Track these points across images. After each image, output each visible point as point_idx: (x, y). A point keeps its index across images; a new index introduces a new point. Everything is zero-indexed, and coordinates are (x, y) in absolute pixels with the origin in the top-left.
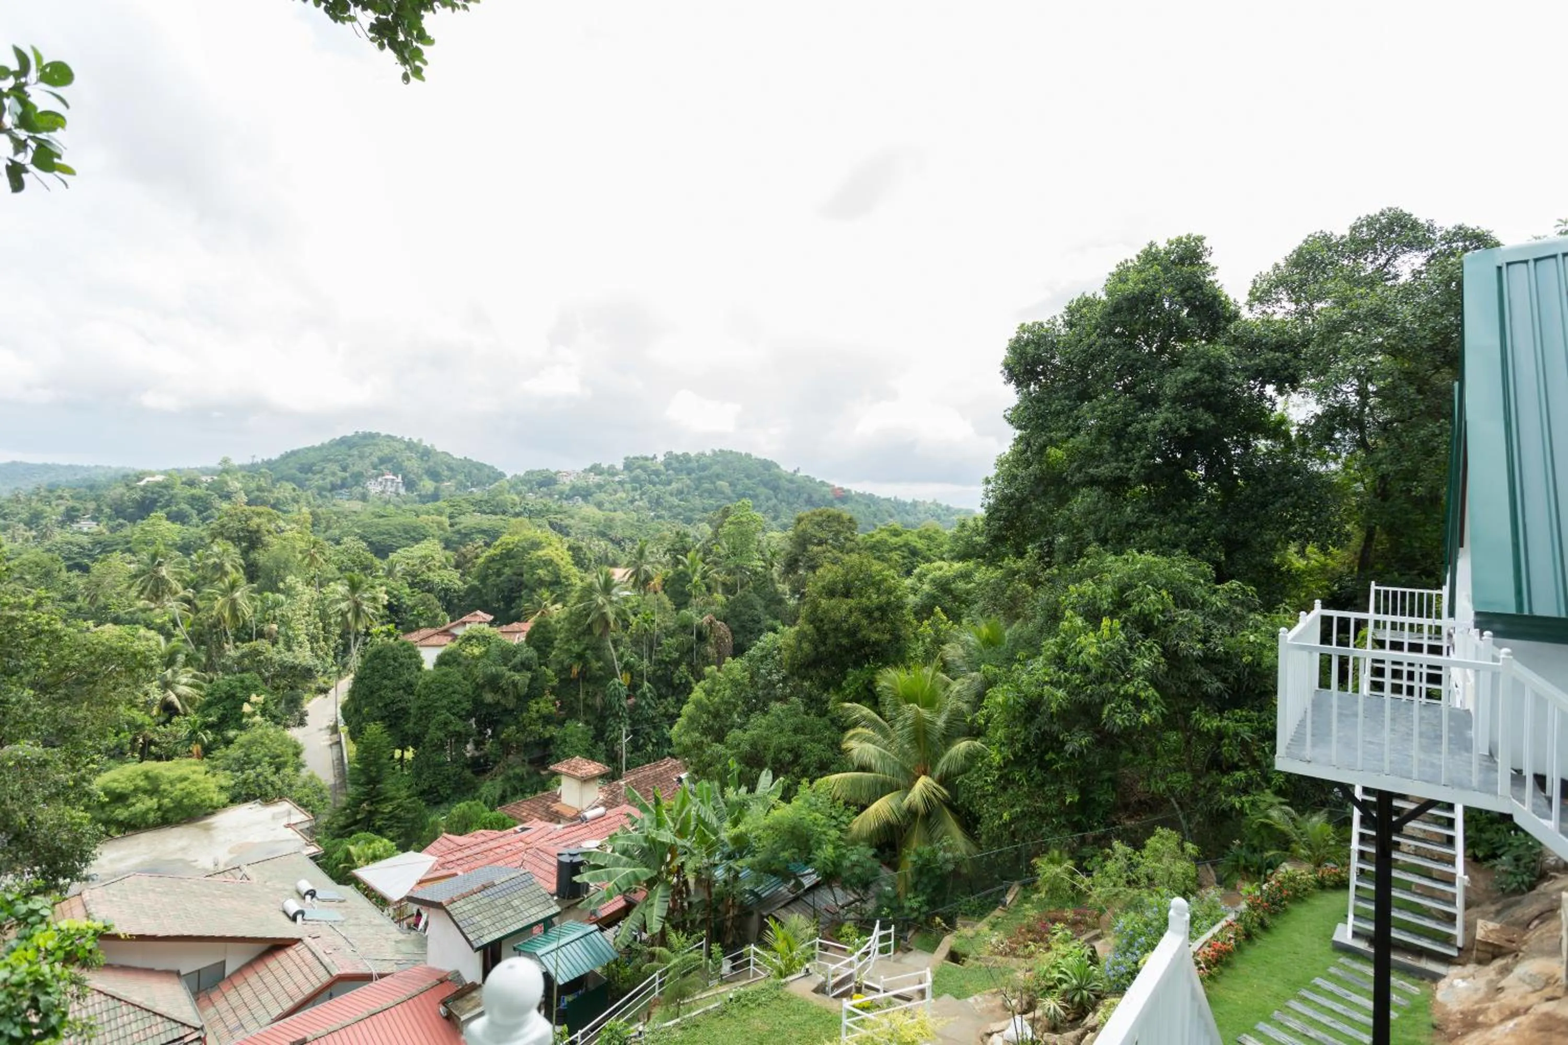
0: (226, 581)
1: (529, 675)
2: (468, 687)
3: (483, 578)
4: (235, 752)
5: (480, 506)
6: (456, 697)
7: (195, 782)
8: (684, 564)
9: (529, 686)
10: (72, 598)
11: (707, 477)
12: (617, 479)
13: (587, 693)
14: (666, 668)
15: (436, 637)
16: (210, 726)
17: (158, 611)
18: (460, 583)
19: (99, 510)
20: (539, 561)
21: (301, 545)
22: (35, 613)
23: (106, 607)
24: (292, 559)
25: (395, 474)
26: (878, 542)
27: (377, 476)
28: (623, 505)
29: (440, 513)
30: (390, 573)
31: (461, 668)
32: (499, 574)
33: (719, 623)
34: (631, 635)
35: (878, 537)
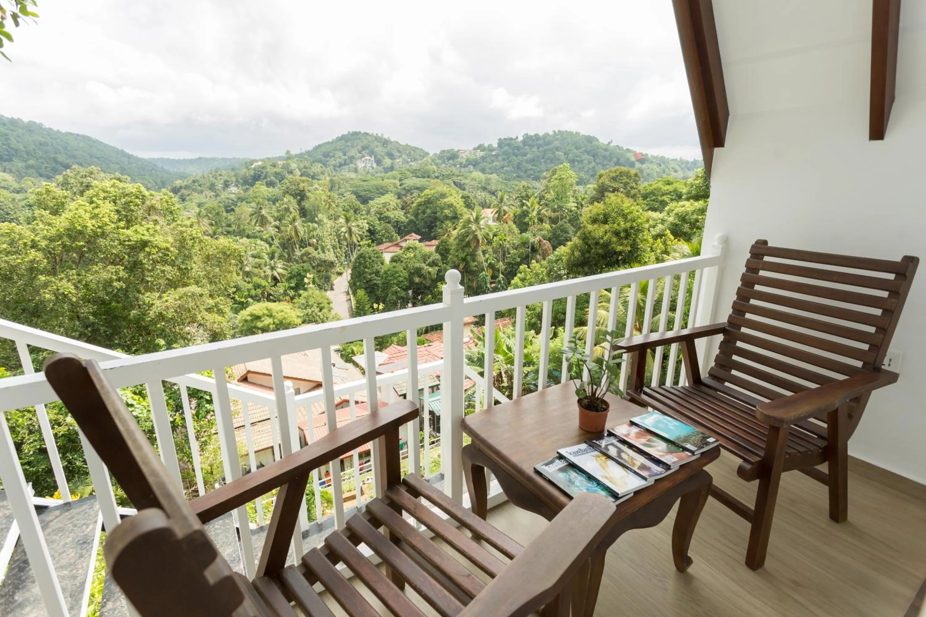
0: (291, 217)
1: (437, 268)
2: (405, 274)
3: (416, 215)
4: (302, 300)
5: (415, 173)
6: (401, 279)
7: (286, 313)
8: (527, 206)
9: (437, 274)
10: (229, 226)
11: (549, 150)
12: (494, 153)
13: (469, 279)
14: (513, 267)
15: (392, 247)
16: (292, 288)
17: (265, 232)
18: (404, 218)
19: (237, 181)
20: (445, 204)
21: (324, 197)
22: (191, 229)
23: (244, 230)
24: (320, 205)
25: (371, 156)
26: (655, 189)
27: (361, 158)
28: (497, 170)
29: (395, 178)
30: (368, 212)
31: (403, 264)
32: (424, 212)
33: (545, 241)
34: (493, 248)
35: (655, 186)
